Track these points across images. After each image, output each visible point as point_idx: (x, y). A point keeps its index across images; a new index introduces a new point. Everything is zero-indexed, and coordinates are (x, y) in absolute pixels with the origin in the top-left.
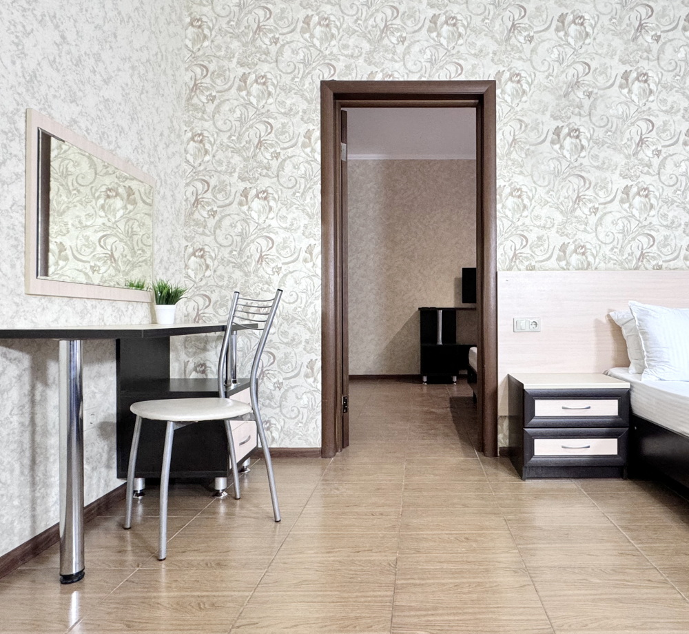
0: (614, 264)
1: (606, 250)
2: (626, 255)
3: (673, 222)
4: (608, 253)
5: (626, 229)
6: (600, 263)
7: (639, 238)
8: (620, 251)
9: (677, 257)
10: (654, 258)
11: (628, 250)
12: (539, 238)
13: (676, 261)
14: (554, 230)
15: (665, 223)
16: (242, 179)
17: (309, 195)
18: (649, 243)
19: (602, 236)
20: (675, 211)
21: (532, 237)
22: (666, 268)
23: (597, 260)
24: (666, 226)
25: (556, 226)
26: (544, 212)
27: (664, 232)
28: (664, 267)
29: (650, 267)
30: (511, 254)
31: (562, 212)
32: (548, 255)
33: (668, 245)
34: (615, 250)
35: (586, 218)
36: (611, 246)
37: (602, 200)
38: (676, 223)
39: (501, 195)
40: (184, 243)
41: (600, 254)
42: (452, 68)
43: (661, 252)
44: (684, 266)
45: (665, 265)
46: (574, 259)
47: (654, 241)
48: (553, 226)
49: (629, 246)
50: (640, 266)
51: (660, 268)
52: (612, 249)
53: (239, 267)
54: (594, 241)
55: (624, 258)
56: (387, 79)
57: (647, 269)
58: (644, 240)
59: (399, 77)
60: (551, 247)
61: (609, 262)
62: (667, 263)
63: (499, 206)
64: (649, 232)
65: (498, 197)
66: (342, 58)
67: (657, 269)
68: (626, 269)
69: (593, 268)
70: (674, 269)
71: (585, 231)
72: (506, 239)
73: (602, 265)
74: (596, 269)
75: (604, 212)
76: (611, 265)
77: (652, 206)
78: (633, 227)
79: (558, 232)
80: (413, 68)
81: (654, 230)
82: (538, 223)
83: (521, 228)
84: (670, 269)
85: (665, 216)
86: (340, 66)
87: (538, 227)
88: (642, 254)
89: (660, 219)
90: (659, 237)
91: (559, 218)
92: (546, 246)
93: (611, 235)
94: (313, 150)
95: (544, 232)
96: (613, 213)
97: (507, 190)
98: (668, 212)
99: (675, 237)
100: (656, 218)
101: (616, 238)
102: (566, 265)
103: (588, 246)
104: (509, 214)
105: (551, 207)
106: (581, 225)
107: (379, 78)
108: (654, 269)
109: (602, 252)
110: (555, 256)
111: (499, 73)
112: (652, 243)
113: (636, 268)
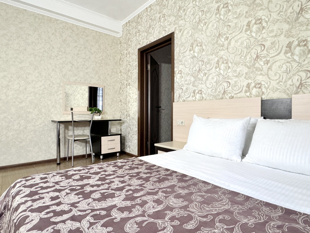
0: (213, 97)
1: (210, 90)
2: (217, 93)
3: (239, 73)
4: (210, 92)
5: (217, 80)
6: (207, 97)
7: (223, 84)
8: (215, 91)
9: (241, 91)
10: (230, 93)
11: (218, 90)
12: (187, 89)
13: (240, 93)
14: (191, 85)
15: (235, 75)
16: (126, 81)
17: (136, 83)
18: (227, 86)
19: (208, 85)
20: (241, 67)
21: (184, 88)
22: (236, 97)
23: (206, 96)
24: (236, 76)
25: (192, 83)
26: (188, 78)
27: (235, 79)
28: (234, 97)
29: (228, 97)
30: (178, 96)
31: (194, 77)
32: (189, 95)
33: (237, 85)
34: (213, 91)
35: (202, 78)
36: (211, 89)
37: (208, 69)
38: (241, 74)
39: (176, 74)
40: (119, 99)
41: (207, 93)
42: (164, 32)
43: (233, 89)
44: (245, 96)
45: (235, 96)
46: (198, 96)
47: (230, 84)
48: (191, 83)
49: (219, 88)
50: (223, 97)
51: (232, 97)
52: (212, 90)
53: (126, 104)
54: (205, 88)
55: (217, 94)
56: (150, 43)
57: (226, 98)
58: (225, 84)
59: (152, 41)
60: (190, 92)
61: (210, 96)
62: (236, 95)
63: (175, 78)
64: (227, 80)
65: (175, 75)
66: (141, 40)
67: (231, 98)
68: (217, 99)
69: (205, 99)
70: (240, 98)
71: (202, 84)
72: (177, 90)
73: (208, 98)
74: (205, 100)
75: (209, 74)
76: (211, 98)
77: (229, 67)
78: (220, 79)
79: (192, 85)
80: (155, 36)
81: (230, 79)
82: (186, 83)
83: (181, 86)
84: (238, 98)
85: (235, 71)
86: (141, 43)
87: (186, 84)
88: (224, 91)
89: (233, 73)
90: (232, 82)
91: (193, 79)
92: (189, 92)
93: (211, 84)
94: (137, 70)
95: (188, 86)
96: (213, 74)
97: (177, 72)
98: (237, 69)
99: (240, 81)
100: (231, 72)
101: (213, 85)
102: (195, 99)
103: (203, 90)
104: (178, 80)
105: (190, 75)
106: (200, 81)
107: (148, 43)
108: (230, 98)
109: (208, 92)
110: (191, 95)
111: (175, 28)
112: (229, 86)
113: (222, 98)
